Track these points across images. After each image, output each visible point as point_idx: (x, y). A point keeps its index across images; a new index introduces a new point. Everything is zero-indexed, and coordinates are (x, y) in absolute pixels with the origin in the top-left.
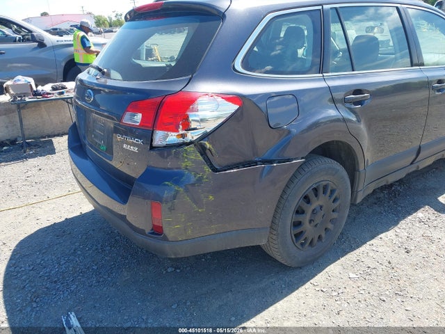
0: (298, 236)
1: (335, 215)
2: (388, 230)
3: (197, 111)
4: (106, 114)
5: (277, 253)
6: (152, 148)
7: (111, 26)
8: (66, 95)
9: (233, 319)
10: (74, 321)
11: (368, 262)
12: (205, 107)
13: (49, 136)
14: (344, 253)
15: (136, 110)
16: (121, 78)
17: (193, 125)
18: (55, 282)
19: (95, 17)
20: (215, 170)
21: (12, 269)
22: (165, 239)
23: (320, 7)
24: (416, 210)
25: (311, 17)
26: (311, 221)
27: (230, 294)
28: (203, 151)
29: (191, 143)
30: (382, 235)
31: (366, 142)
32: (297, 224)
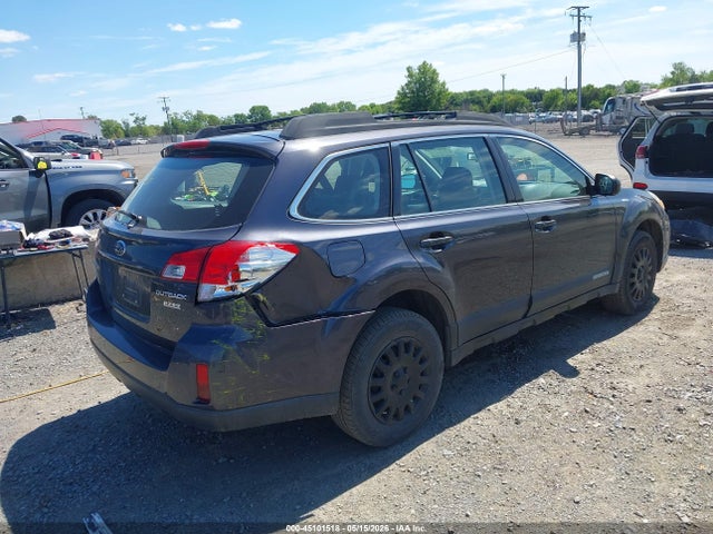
0: (378, 405)
1: (424, 380)
2: (499, 401)
3: (248, 260)
4: (139, 267)
5: (352, 427)
6: (197, 303)
7: (127, 136)
8: (72, 246)
9: (298, 507)
10: (98, 519)
11: (469, 436)
12: (257, 256)
13: (43, 305)
14: (441, 429)
15: (179, 262)
16: (159, 227)
17: (243, 277)
18: (71, 484)
19: (102, 122)
20: (269, 324)
21: (10, 473)
22: (212, 409)
23: (387, 145)
24: (537, 377)
25: (377, 156)
26: (393, 387)
27: (296, 482)
28: (255, 303)
29: (242, 295)
30: (491, 407)
31: (452, 292)
32: (375, 390)
